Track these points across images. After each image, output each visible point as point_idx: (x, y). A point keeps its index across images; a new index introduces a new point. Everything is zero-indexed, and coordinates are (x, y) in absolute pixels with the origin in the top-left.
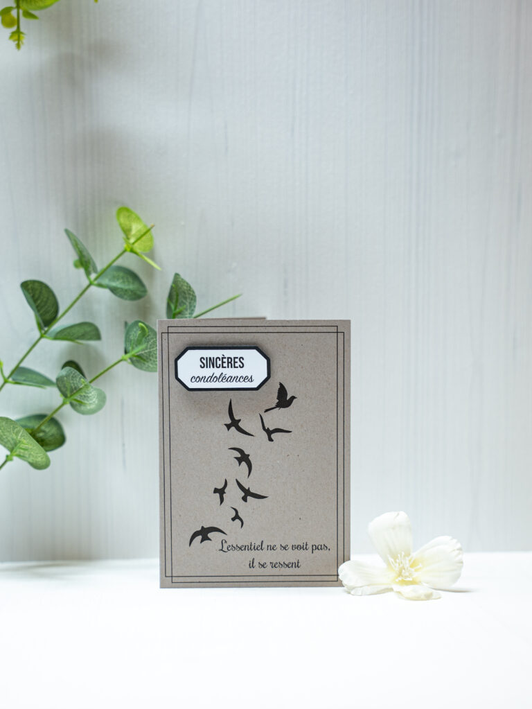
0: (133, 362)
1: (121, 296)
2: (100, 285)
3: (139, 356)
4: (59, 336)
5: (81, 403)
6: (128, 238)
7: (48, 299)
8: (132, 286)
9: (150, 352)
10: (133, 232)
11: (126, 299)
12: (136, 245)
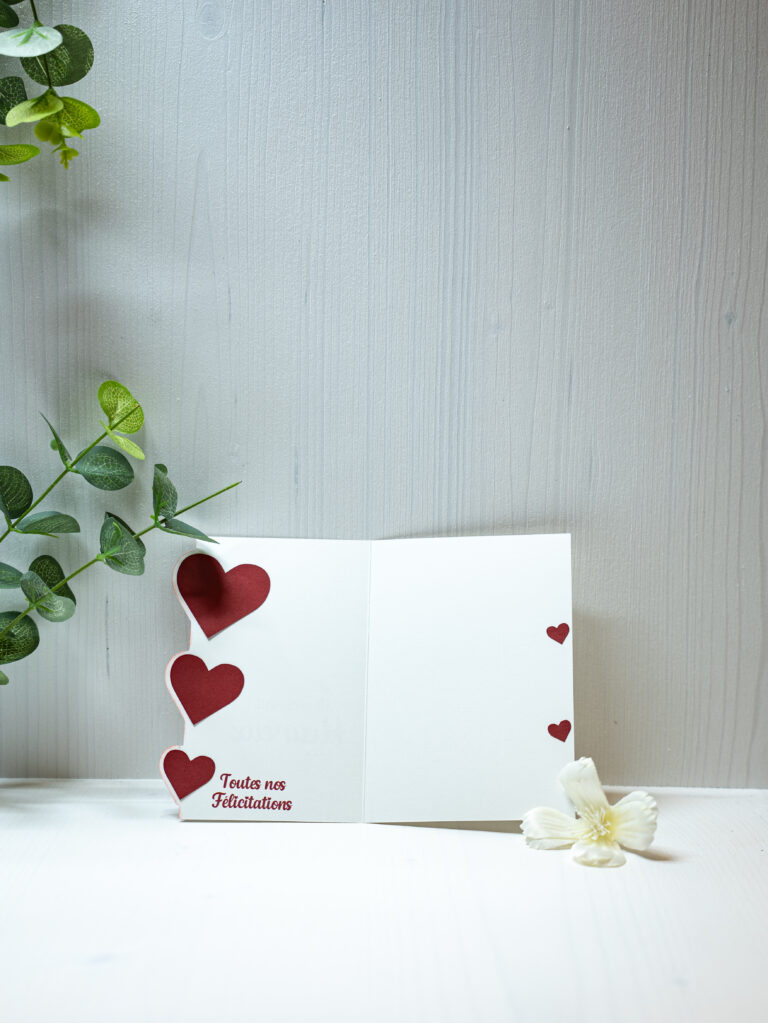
0: (108, 563)
1: (100, 487)
2: (77, 472)
3: (113, 558)
4: (31, 529)
5: (48, 611)
6: (111, 420)
7: (19, 485)
8: (117, 471)
9: (125, 555)
10: (118, 412)
11: (105, 489)
12: (120, 426)
